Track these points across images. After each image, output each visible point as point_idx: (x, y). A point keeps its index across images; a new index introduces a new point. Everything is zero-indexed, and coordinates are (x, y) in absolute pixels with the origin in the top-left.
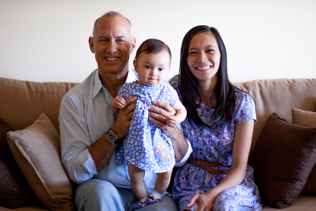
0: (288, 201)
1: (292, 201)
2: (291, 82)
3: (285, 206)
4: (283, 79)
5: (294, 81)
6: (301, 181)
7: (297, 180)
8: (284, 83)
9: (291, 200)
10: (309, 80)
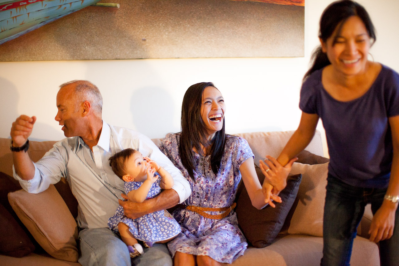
0: (268, 241)
1: (272, 241)
2: (267, 135)
3: (265, 245)
4: (260, 132)
5: (269, 134)
6: (280, 223)
7: (276, 222)
8: (261, 136)
9: (270, 240)
10: (283, 133)
